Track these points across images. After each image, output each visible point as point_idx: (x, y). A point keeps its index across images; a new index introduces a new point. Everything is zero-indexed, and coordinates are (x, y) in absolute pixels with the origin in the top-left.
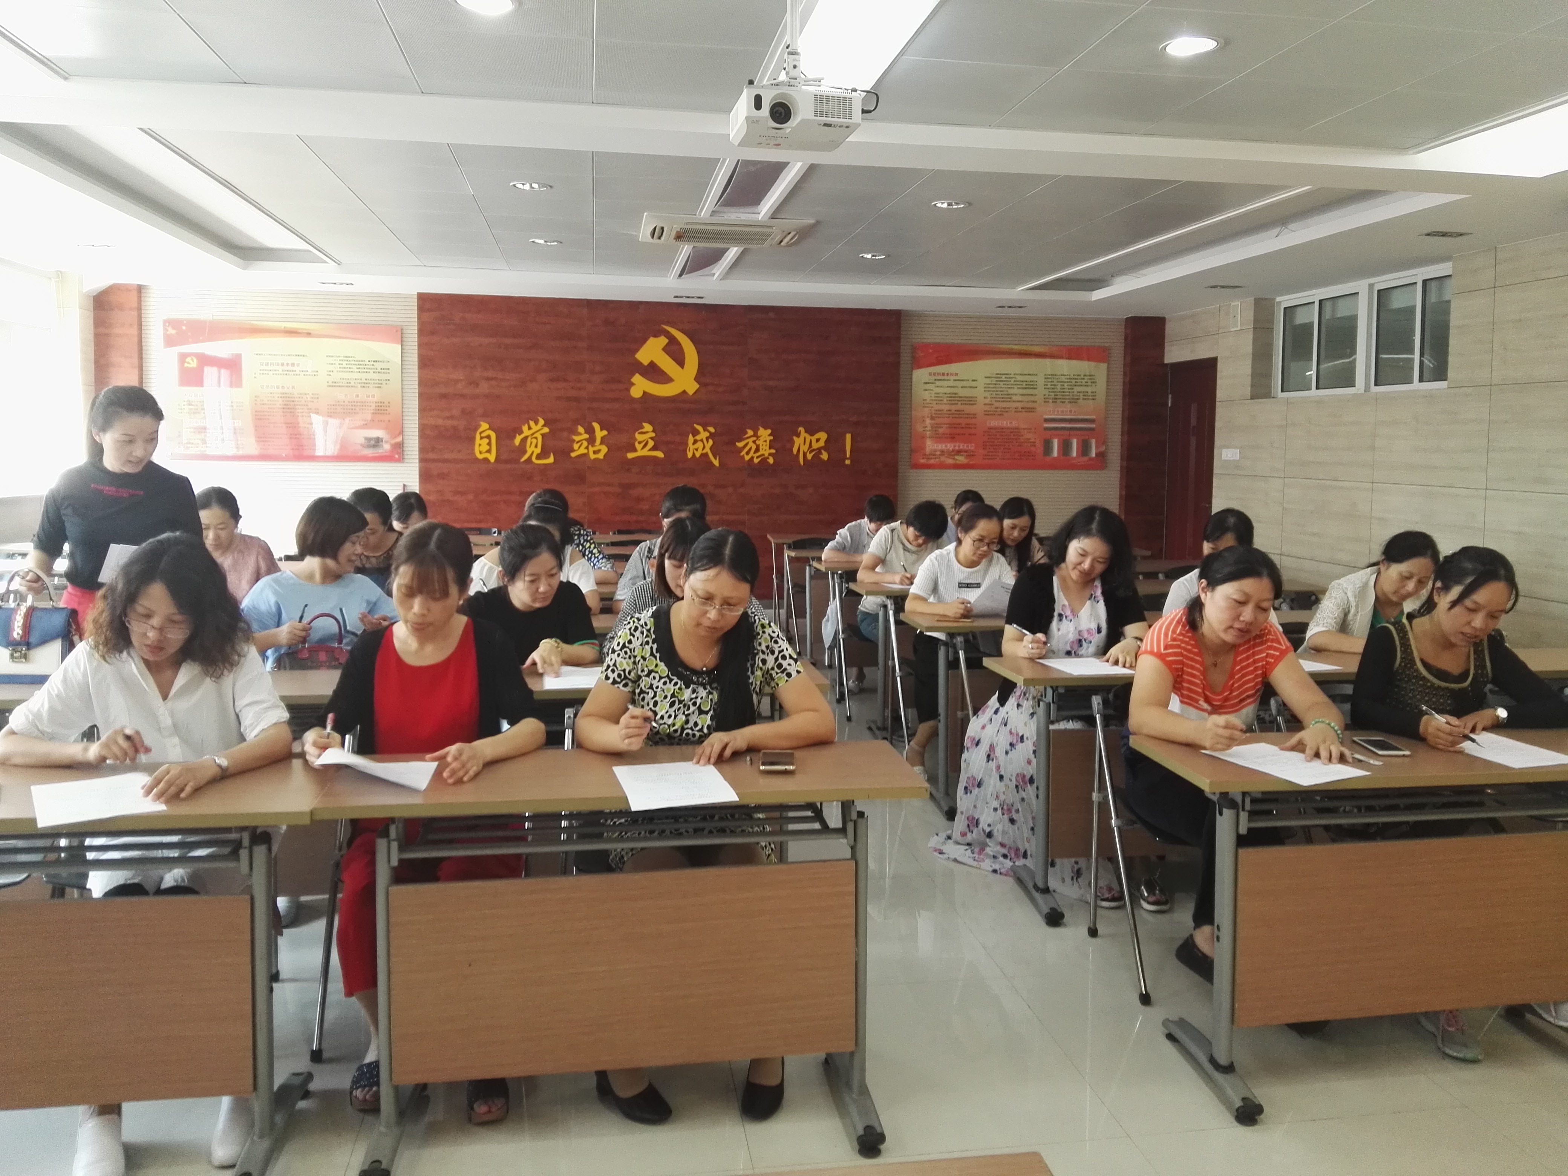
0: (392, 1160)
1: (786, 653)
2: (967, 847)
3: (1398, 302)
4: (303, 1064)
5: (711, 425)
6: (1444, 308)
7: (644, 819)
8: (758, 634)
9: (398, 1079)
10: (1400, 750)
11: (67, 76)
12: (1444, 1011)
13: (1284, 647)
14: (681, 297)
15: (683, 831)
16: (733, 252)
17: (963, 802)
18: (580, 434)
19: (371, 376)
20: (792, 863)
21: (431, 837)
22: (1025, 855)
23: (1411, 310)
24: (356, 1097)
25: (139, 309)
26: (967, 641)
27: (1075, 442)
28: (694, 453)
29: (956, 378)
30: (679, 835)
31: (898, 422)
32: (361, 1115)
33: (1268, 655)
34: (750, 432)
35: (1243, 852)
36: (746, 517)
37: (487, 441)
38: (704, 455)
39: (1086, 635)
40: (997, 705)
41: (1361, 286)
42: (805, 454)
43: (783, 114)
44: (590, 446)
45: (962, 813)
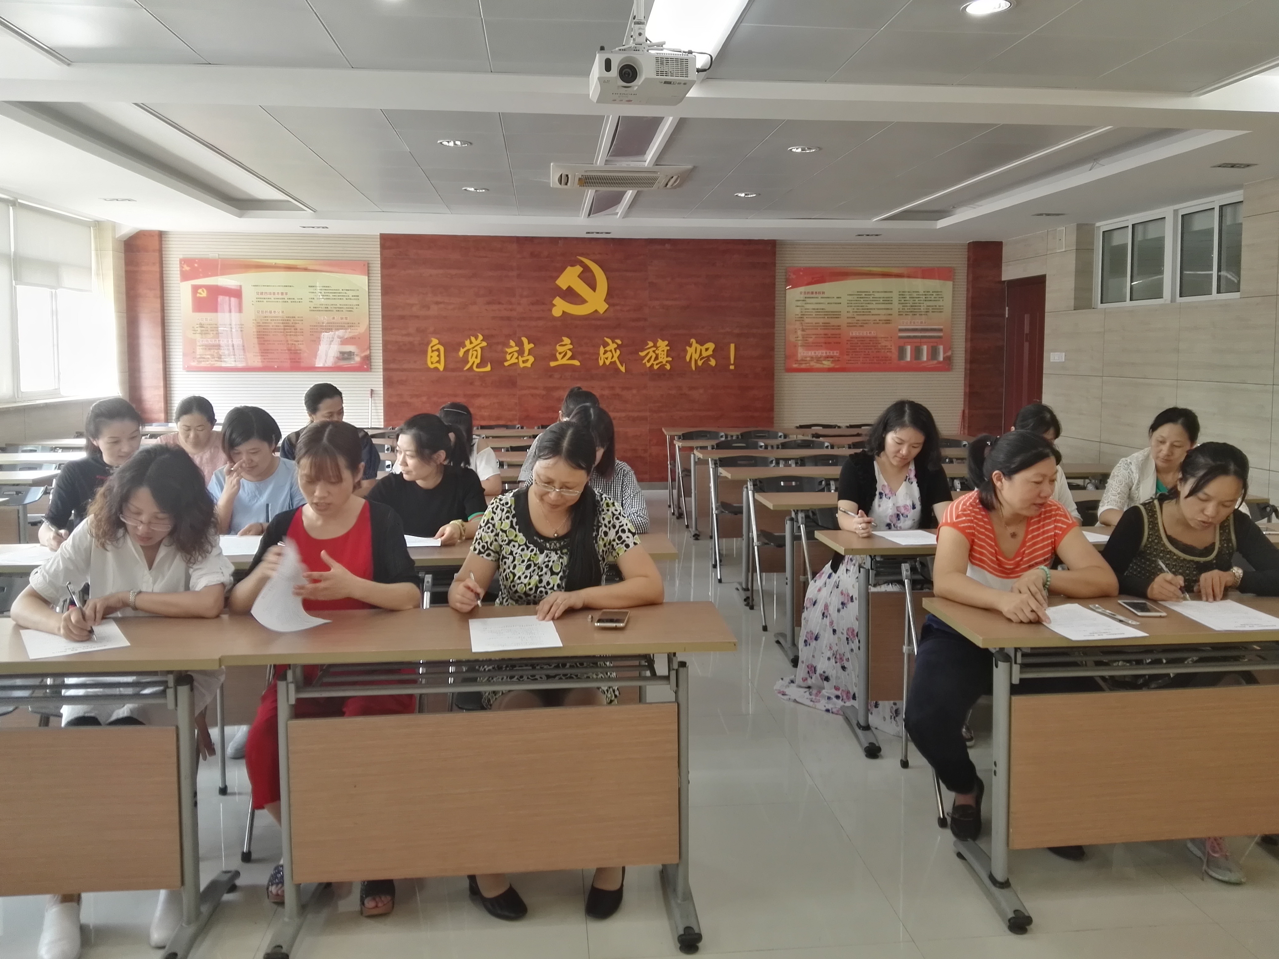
0: (291, 946)
1: (625, 528)
2: (807, 690)
3: (1198, 225)
4: (236, 863)
5: (617, 338)
6: (1237, 230)
7: (507, 667)
8: (603, 510)
9: (298, 879)
10: (1158, 611)
11: (70, 62)
12: (1209, 838)
13: (1071, 522)
14: (593, 233)
15: (537, 677)
16: (630, 194)
17: (804, 653)
18: (512, 347)
19: (344, 302)
20: (651, 703)
21: (326, 680)
22: (854, 697)
23: (1210, 232)
24: (271, 892)
25: (160, 251)
26: (807, 517)
27: (925, 348)
28: (604, 362)
29: (823, 296)
30: (534, 679)
31: (774, 334)
32: (275, 906)
33: (1056, 528)
34: (651, 344)
35: (1016, 699)
36: (648, 414)
37: (437, 353)
38: (613, 363)
39: (903, 511)
40: (831, 571)
41: (1167, 212)
42: (696, 361)
43: (631, 75)
44: (520, 357)
45: (803, 662)
